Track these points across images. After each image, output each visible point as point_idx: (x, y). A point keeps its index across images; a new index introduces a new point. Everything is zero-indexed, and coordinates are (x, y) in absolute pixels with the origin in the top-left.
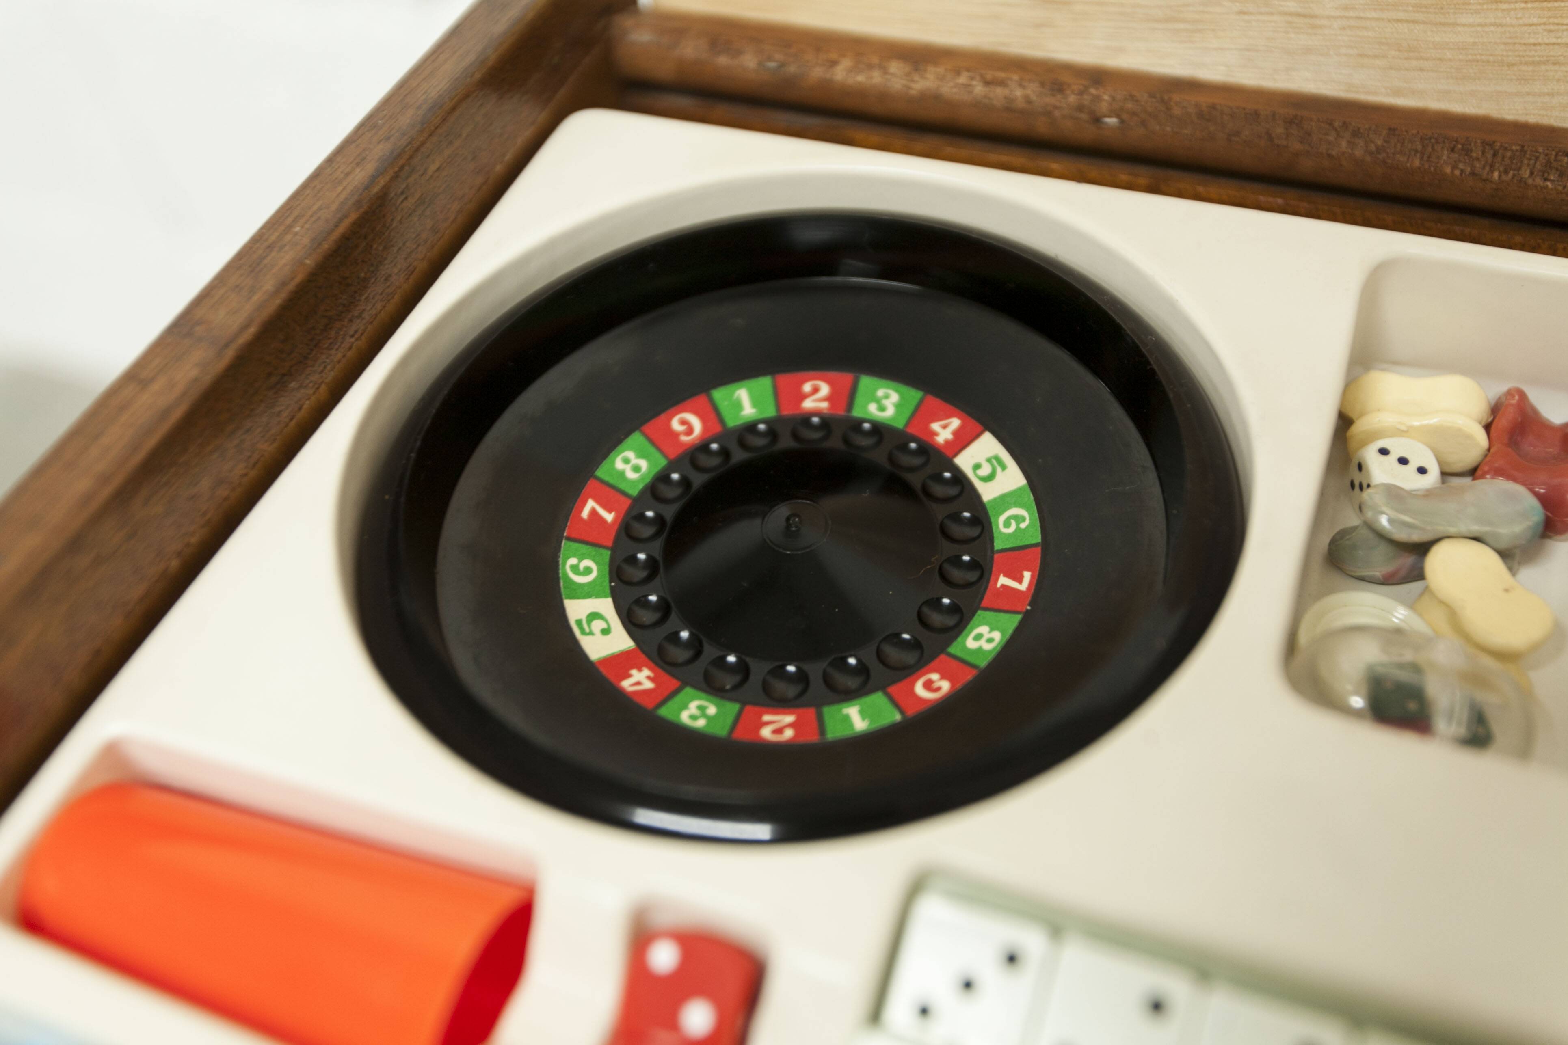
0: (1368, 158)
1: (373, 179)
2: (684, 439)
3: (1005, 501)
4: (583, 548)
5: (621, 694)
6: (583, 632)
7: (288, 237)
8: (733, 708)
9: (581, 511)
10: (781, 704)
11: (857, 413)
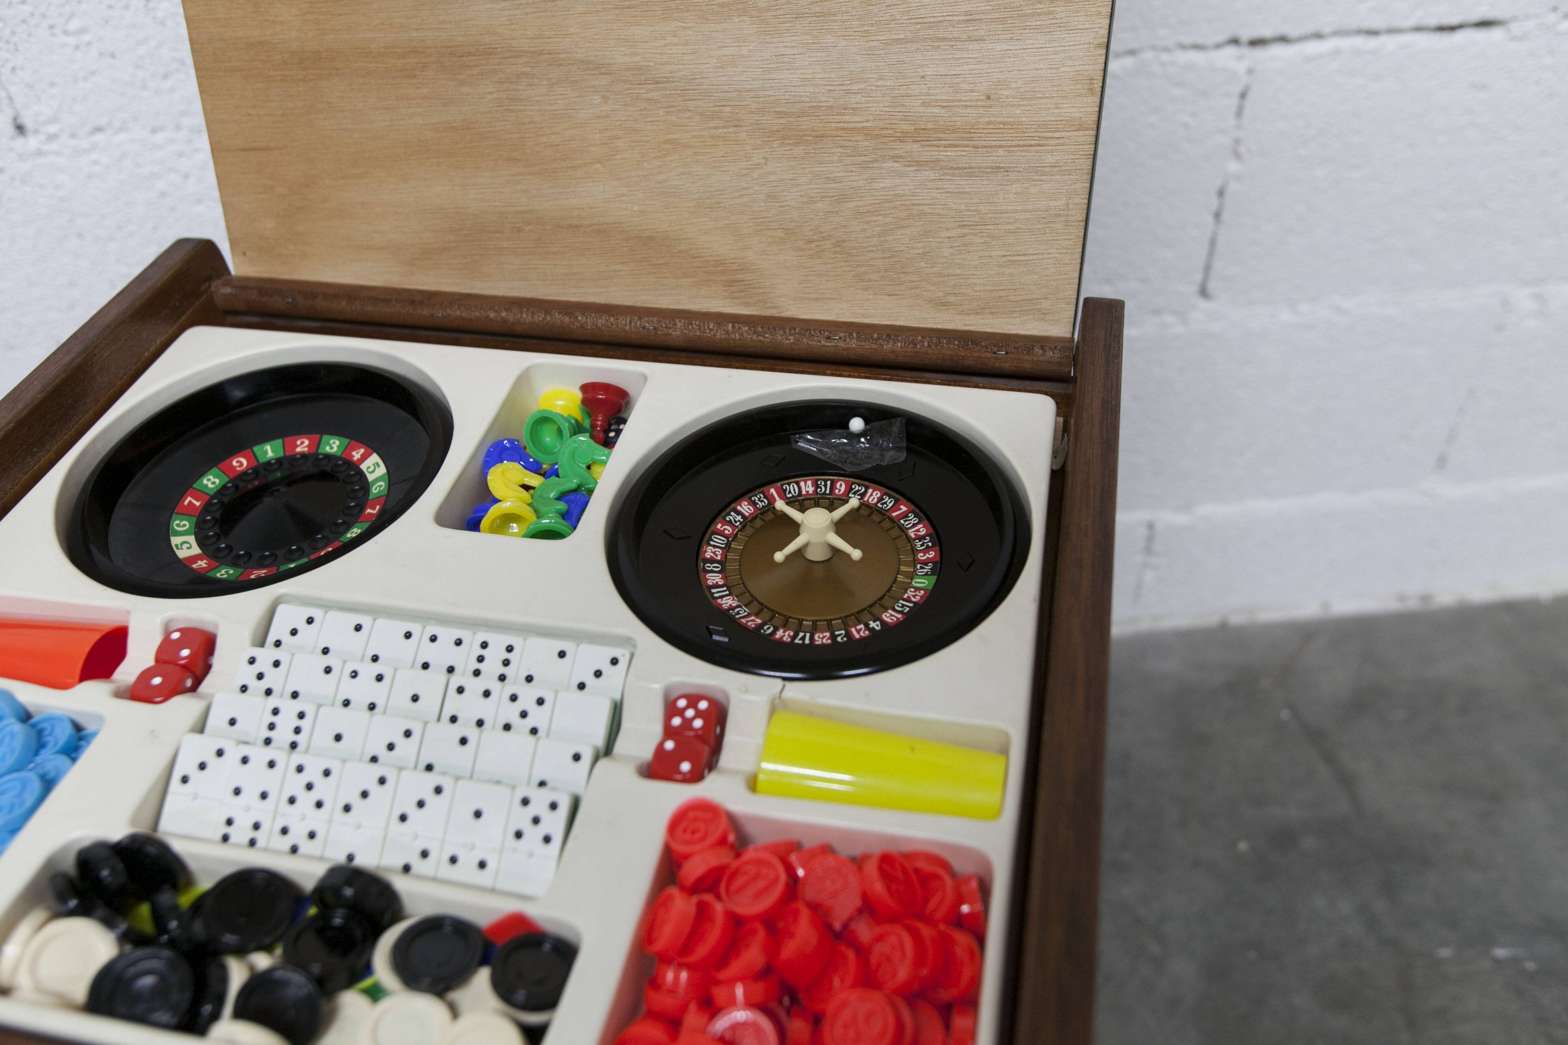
0: (541, 324)
1: (73, 360)
2: (238, 469)
3: (376, 480)
4: (184, 517)
5: (193, 569)
6: (178, 548)
7: (31, 386)
8: (240, 570)
9: (184, 501)
10: (261, 567)
11: (321, 451)
